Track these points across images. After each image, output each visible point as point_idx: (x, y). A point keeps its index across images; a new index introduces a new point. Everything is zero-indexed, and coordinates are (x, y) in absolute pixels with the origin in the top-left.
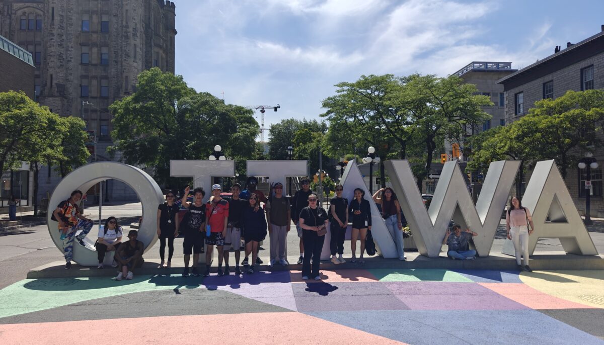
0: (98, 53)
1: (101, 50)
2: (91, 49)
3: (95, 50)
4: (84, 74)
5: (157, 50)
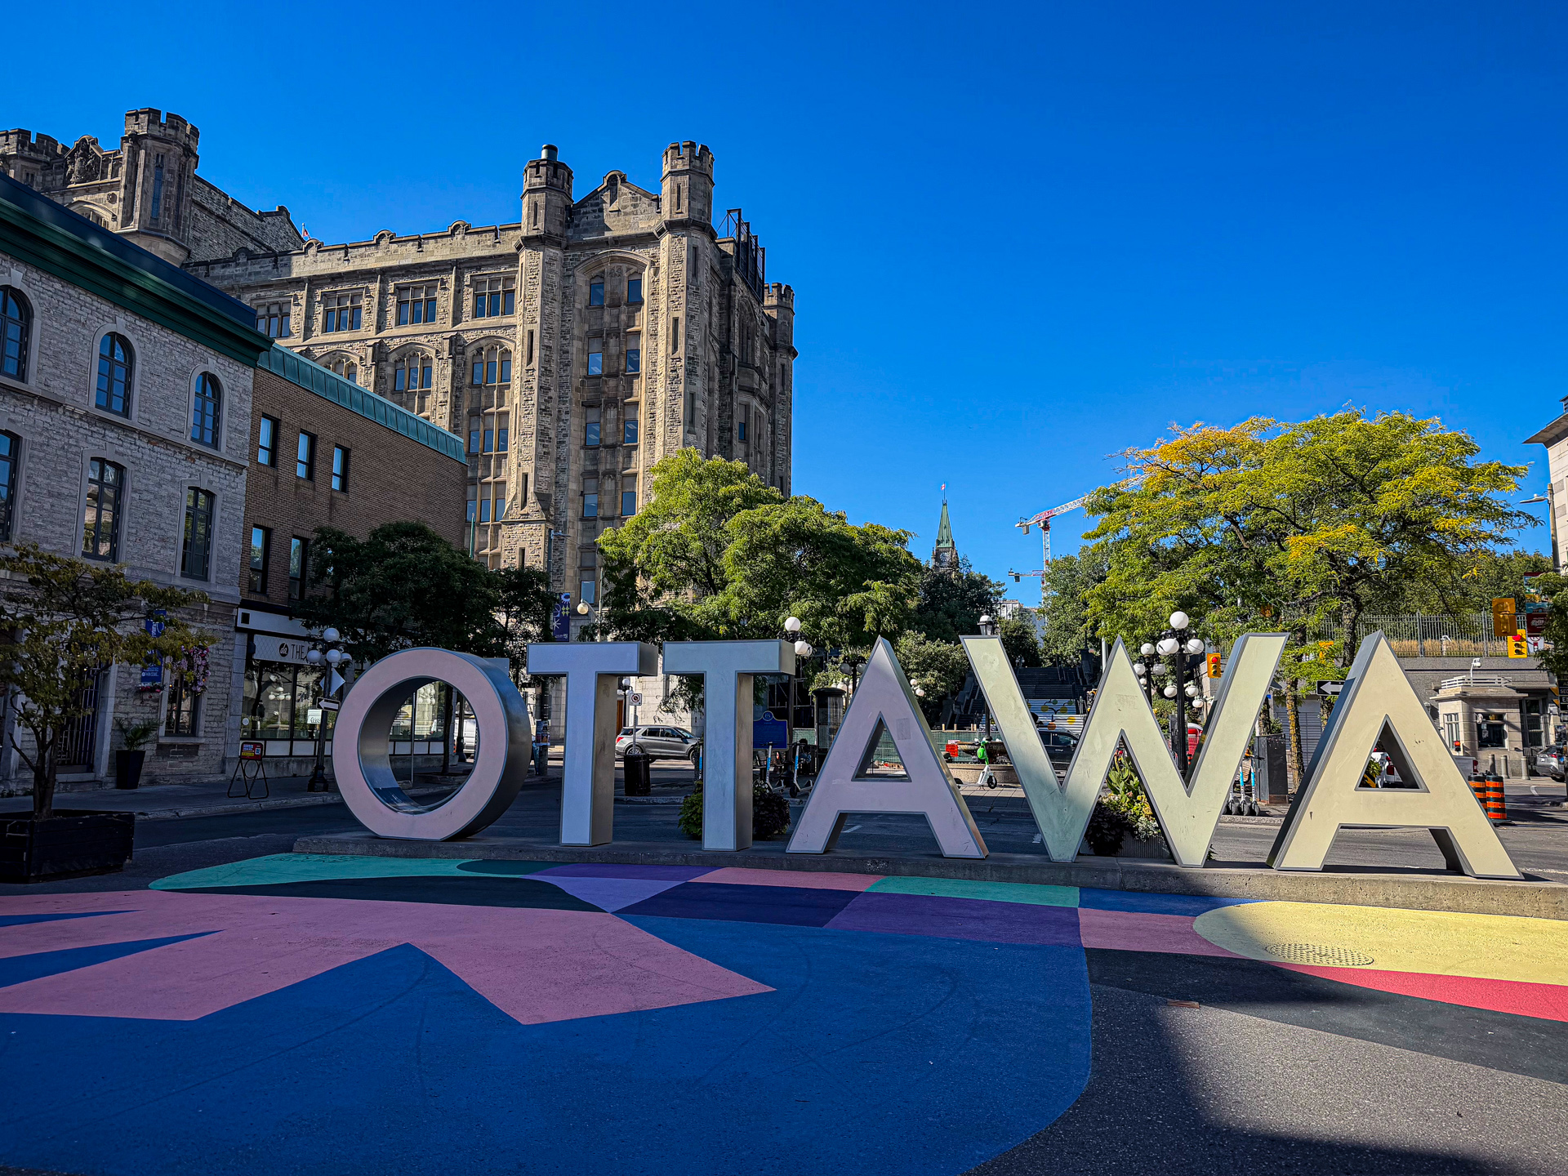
0: (618, 418)
1: (624, 413)
2: (605, 410)
3: (612, 413)
4: (591, 468)
5: (745, 399)
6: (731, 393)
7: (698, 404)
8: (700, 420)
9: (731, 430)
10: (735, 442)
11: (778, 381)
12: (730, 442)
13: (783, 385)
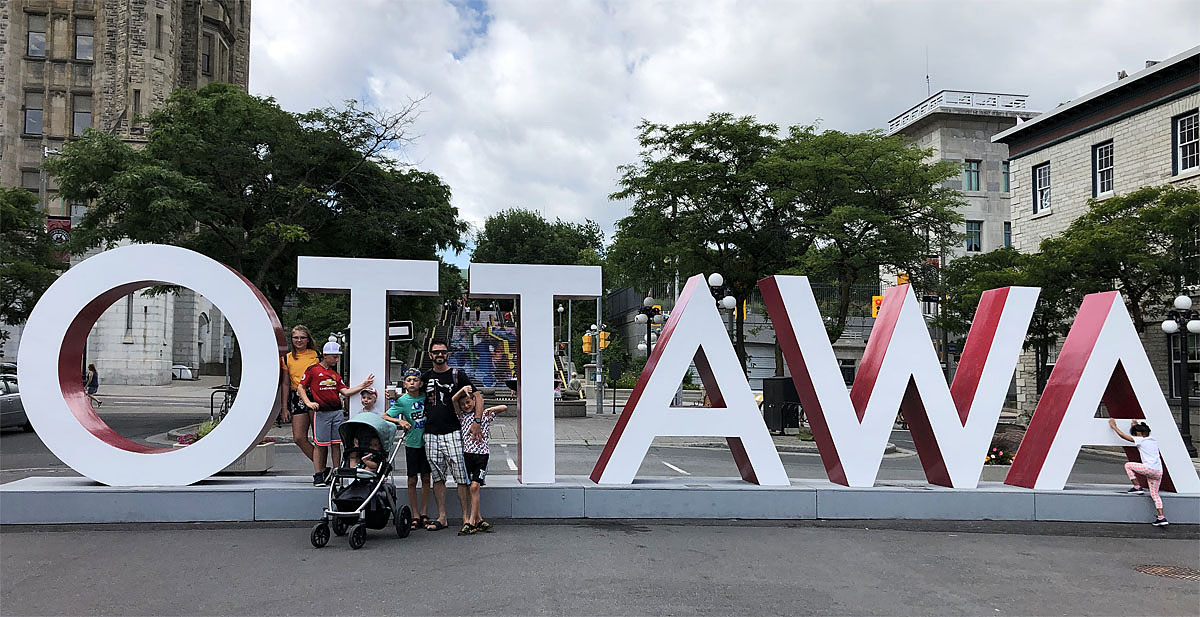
0: (68, 32)
1: (75, 27)
2: (52, 22)
3: (61, 26)
4: (34, 82)
5: (210, 32)
6: (195, 22)
7: (166, 29)
8: (167, 44)
9: (195, 60)
10: (199, 72)
11: (237, 17)
12: (195, 74)
13: (242, 21)
